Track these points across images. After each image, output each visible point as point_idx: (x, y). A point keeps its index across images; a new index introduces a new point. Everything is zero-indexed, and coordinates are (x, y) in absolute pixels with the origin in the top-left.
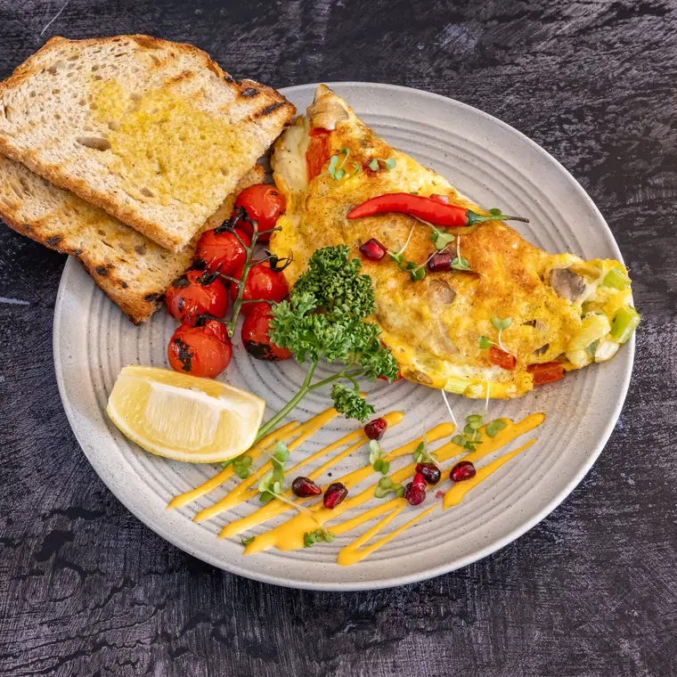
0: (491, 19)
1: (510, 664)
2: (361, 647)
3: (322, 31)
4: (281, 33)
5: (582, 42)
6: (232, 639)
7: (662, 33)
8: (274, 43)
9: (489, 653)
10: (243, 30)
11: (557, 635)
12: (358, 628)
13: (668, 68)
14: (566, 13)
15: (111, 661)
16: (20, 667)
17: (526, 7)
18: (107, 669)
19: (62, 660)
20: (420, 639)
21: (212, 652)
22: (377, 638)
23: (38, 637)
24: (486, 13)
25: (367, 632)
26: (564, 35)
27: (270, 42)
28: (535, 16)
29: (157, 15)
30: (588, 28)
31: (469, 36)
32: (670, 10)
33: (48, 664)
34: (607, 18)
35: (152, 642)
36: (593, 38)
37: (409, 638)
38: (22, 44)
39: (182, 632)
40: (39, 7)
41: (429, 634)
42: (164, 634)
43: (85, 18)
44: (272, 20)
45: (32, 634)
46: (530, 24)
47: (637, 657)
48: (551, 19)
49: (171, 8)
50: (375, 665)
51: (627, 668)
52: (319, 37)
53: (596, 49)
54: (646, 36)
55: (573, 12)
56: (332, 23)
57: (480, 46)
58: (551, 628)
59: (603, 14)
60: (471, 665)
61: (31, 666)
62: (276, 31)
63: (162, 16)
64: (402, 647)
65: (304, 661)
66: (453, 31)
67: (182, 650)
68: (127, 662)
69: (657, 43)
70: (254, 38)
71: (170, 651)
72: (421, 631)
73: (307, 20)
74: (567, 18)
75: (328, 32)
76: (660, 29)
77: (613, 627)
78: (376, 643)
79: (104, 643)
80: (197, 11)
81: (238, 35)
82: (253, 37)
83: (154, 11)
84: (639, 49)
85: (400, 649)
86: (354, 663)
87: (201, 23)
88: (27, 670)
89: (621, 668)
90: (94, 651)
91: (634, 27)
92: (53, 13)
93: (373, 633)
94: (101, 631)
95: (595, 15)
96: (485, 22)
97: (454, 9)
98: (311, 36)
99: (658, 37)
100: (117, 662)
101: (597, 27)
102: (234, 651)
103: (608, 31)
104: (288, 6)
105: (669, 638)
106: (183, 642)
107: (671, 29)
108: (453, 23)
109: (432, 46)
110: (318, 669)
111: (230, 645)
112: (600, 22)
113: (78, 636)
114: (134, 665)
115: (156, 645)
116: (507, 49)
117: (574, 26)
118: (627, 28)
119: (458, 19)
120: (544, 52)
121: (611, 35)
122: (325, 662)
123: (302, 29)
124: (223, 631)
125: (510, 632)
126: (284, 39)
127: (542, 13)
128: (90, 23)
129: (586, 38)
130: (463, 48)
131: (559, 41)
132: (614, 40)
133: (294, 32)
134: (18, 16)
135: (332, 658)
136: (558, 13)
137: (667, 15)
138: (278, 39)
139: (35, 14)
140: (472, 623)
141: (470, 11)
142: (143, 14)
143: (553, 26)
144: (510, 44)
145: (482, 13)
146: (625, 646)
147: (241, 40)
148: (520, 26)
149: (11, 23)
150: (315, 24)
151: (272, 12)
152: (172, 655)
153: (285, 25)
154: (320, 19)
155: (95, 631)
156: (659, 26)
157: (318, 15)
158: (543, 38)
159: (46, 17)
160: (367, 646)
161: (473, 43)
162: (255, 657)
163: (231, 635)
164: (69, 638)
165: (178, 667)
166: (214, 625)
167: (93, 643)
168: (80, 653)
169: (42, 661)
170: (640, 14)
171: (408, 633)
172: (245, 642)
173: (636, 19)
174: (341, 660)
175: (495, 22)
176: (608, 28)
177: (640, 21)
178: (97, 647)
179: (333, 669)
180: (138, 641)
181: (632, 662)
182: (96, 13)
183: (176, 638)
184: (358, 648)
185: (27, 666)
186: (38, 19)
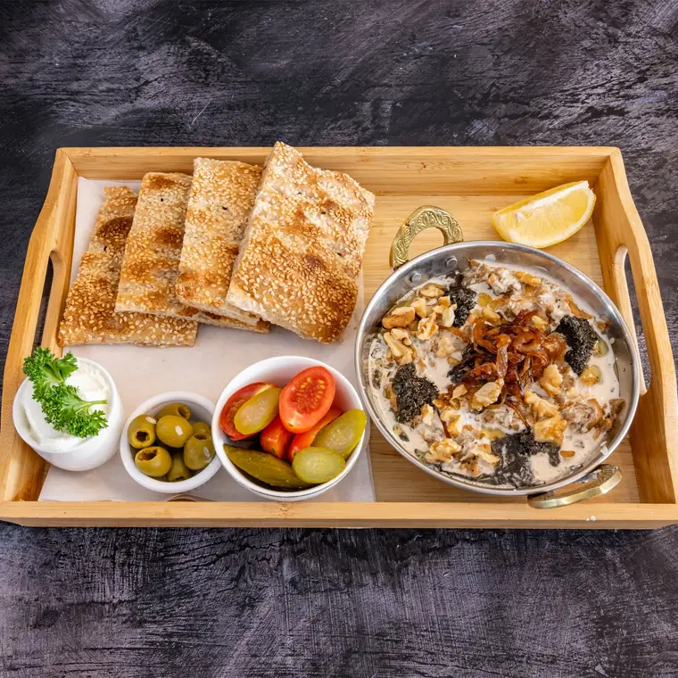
0: (504, 117)
1: (529, 564)
2: (425, 551)
3: (386, 123)
4: (358, 124)
5: (568, 134)
6: (336, 544)
7: (622, 128)
8: (354, 131)
9: (514, 557)
10: (332, 122)
11: (561, 544)
12: (423, 537)
13: (628, 152)
14: (557, 113)
15: (253, 557)
16: (189, 561)
17: (528, 109)
18: (250, 563)
19: (219, 557)
20: (466, 546)
21: (322, 553)
22: (437, 545)
23: (201, 541)
24: (500, 113)
25: (429, 541)
26: (555, 129)
27: (351, 130)
28: (534, 115)
29: (272, 111)
30: (571, 124)
31: (489, 129)
32: (628, 112)
33: (209, 560)
34: (584, 117)
35: (280, 545)
36: (575, 131)
37: (459, 545)
38: (179, 131)
39: (301, 539)
40: (190, 105)
41: (472, 543)
42: (289, 540)
43: (222, 112)
44: (351, 116)
45: (197, 538)
46: (531, 121)
47: (617, 560)
48: (546, 117)
49: (282, 106)
50: (436, 564)
51: (610, 568)
52: (384, 127)
53: (577, 139)
54: (612, 130)
55: (561, 112)
56: (393, 118)
57: (496, 135)
58: (557, 540)
59: (582, 114)
60: (502, 565)
61: (197, 561)
62: (354, 123)
63: (276, 112)
64: (454, 551)
65: (386, 559)
66: (478, 125)
67: (301, 551)
68: (264, 559)
69: (620, 135)
70: (340, 128)
71: (293, 552)
72: (468, 541)
73: (376, 116)
74: (557, 117)
75: (391, 124)
76: (621, 125)
77: (600, 540)
78: (435, 549)
79: (247, 545)
80: (300, 108)
81: (329, 125)
82: (339, 126)
83: (269, 108)
84: (607, 139)
85: (453, 552)
86: (421, 562)
87: (302, 117)
88: (195, 563)
89: (607, 568)
90: (240, 550)
91: (603, 124)
92: (199, 109)
93: (433, 542)
94: (244, 537)
95: (576, 115)
96: (500, 119)
97: (478, 109)
98: (378, 127)
99: (620, 131)
100: (257, 558)
101: (577, 123)
102: (338, 552)
103: (585, 126)
104: (362, 105)
105: (639, 548)
106: (302, 545)
107: (629, 126)
108: (478, 119)
109: (463, 134)
110: (396, 566)
111: (335, 549)
112: (579, 120)
113: (230, 540)
114: (268, 560)
115: (283, 547)
116: (516, 137)
117: (562, 122)
118: (598, 125)
119: (480, 116)
120: (541, 140)
121: (587, 129)
122: (401, 561)
123: (373, 122)
124: (330, 538)
125: (529, 542)
126: (360, 129)
127: (539, 113)
128: (226, 116)
129: (570, 131)
130: (485, 136)
131: (552, 133)
132: (591, 132)
133: (367, 124)
134: (175, 111)
135: (406, 559)
136: (550, 114)
137: (626, 115)
138: (356, 129)
139: (188, 110)
140: (502, 536)
141: (488, 111)
142: (261, 110)
143: (547, 122)
144: (518, 134)
145: (498, 113)
146: (609, 553)
147: (332, 129)
148: (524, 122)
149: (170, 116)
150: (381, 119)
151: (351, 110)
152: (295, 554)
153: (361, 118)
154: (385, 115)
155: (241, 537)
156: (621, 123)
157: (383, 112)
158: (540, 130)
159: (195, 112)
160: (430, 550)
161: (492, 133)
162: (352, 556)
163: (336, 542)
164: (222, 542)
165: (299, 563)
166: (323, 534)
167: (240, 545)
168: (231, 552)
169: (204, 557)
170: (608, 115)
171: (458, 541)
172: (345, 546)
173: (605, 118)
174: (412, 560)
175: (507, 119)
176: (585, 124)
177: (608, 119)
178: (242, 548)
179: (406, 566)
180: (271, 545)
181: (614, 564)
182: (229, 109)
183: (297, 543)
184: (423, 552)
185: (194, 560)
186: (189, 113)
